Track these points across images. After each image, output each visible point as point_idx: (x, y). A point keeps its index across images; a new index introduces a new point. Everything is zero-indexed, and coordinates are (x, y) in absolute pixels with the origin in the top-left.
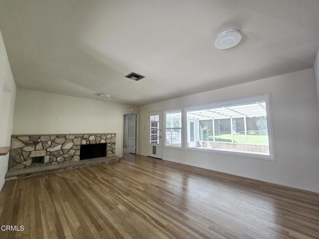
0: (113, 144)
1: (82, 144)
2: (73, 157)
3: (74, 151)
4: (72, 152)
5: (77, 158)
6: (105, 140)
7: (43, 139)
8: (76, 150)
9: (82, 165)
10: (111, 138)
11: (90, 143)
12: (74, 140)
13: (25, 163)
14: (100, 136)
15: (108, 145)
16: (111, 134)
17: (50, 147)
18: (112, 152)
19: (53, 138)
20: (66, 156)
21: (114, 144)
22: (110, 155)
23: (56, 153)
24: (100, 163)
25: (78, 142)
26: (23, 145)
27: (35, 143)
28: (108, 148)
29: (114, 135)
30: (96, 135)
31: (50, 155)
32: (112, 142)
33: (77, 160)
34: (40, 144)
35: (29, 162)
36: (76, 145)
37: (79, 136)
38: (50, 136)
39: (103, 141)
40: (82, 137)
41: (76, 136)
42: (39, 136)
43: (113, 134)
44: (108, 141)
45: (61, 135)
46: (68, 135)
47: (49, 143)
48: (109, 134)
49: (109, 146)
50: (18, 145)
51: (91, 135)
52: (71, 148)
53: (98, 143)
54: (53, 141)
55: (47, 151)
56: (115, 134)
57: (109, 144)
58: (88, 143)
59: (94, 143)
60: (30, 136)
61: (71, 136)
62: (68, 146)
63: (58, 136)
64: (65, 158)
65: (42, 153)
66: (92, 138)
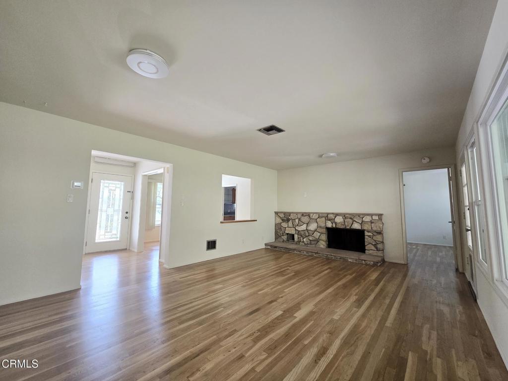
0: (377, 233)
1: (327, 226)
2: (318, 241)
3: (319, 234)
4: (317, 235)
5: (323, 244)
6: (361, 224)
7: (292, 217)
8: (321, 233)
9: (316, 253)
10: (372, 222)
11: (337, 226)
12: (318, 220)
13: (283, 237)
14: (352, 217)
15: (366, 233)
16: (372, 215)
17: (298, 225)
18: (377, 248)
19: (299, 216)
20: (311, 239)
21: (380, 233)
22: (371, 252)
23: (302, 233)
24: (339, 258)
25: (322, 222)
26: (281, 221)
27: (288, 220)
28: (367, 239)
29: (376, 218)
30: (344, 216)
31: (298, 234)
32: (374, 229)
33: (322, 246)
34: (291, 221)
35: (285, 238)
36: (320, 227)
37: (323, 215)
38: (297, 213)
39: (356, 226)
40: (327, 217)
41: (320, 215)
42: (290, 214)
43: (376, 215)
44: (366, 227)
45: (305, 213)
46: (312, 213)
47: (297, 221)
48: (368, 215)
49: (369, 236)
50: (279, 220)
51: (337, 215)
52: (316, 230)
53: (348, 228)
54: (299, 220)
55: (296, 230)
56: (380, 216)
57: (368, 232)
58: (334, 226)
59: (343, 227)
60: (285, 213)
61: (314, 215)
62: (313, 227)
63: (303, 214)
64: (310, 240)
65: (292, 231)
66: (339, 220)
